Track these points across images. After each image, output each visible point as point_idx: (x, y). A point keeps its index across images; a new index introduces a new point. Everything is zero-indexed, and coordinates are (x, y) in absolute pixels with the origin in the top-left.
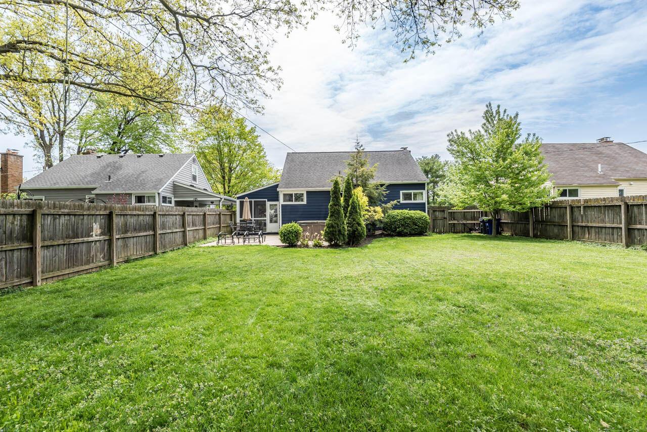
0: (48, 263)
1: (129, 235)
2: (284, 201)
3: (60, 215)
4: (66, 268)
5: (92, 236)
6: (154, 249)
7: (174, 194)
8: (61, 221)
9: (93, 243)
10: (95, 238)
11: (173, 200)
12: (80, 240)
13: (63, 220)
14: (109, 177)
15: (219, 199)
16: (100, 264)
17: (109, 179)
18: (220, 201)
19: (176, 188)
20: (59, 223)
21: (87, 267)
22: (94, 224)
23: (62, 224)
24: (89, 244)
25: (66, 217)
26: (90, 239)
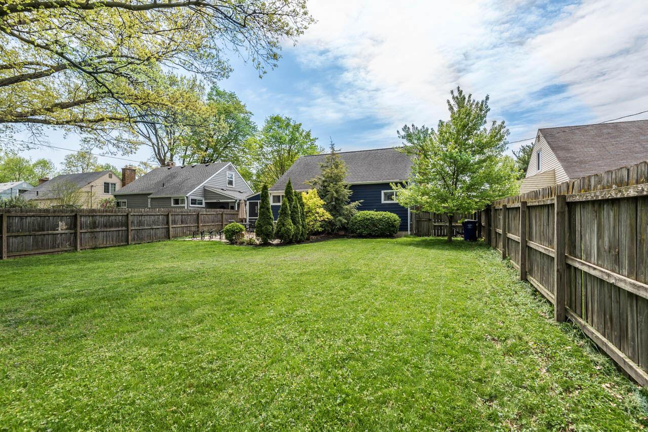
0: (16, 246)
1: (98, 230)
2: (274, 202)
3: (26, 217)
4: (32, 250)
5: (58, 230)
6: (127, 241)
7: (204, 197)
8: (27, 221)
9: (59, 235)
10: (60, 231)
11: (204, 202)
12: (45, 232)
13: (29, 219)
14: (163, 184)
15: (234, 201)
16: (65, 249)
17: (164, 186)
18: (235, 202)
19: (206, 192)
20: (26, 222)
21: (52, 250)
22: (60, 222)
23: (29, 223)
24: (55, 235)
25: (32, 218)
26: (57, 232)
